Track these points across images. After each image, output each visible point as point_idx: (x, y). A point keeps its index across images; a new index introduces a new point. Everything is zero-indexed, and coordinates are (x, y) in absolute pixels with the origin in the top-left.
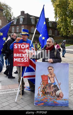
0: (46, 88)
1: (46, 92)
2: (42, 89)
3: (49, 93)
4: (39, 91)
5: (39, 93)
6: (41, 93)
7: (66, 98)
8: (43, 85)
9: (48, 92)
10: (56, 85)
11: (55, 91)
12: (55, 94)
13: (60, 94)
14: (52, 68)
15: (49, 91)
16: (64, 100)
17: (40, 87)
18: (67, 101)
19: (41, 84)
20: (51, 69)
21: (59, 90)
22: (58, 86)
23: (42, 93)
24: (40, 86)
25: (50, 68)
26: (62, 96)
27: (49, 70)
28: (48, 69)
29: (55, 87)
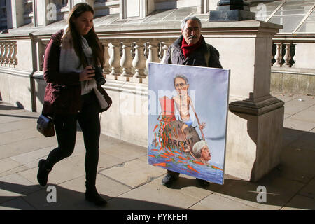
0: (170, 130)
1: (170, 140)
2: (162, 131)
3: (177, 143)
4: (155, 134)
5: (156, 140)
6: (159, 140)
7: (217, 163)
8: (163, 123)
9: (175, 142)
10: (193, 126)
11: (190, 141)
12: (191, 149)
13: (203, 150)
14: (183, 82)
15: (177, 140)
16: (213, 167)
17: (157, 126)
18: (218, 171)
19: (160, 119)
20: (182, 84)
21: (200, 140)
22: (198, 130)
23: (161, 139)
24: (158, 123)
25: (179, 81)
26: (206, 156)
27: (178, 85)
28: (174, 82)
29: (190, 132)
